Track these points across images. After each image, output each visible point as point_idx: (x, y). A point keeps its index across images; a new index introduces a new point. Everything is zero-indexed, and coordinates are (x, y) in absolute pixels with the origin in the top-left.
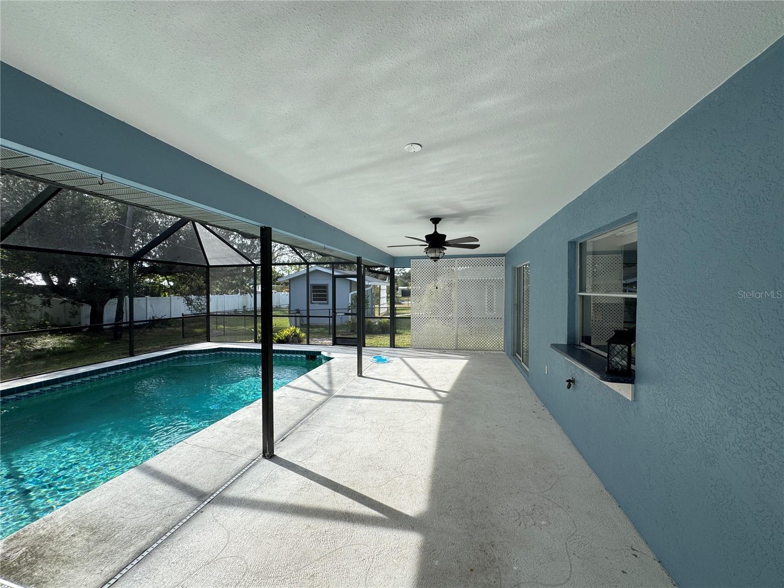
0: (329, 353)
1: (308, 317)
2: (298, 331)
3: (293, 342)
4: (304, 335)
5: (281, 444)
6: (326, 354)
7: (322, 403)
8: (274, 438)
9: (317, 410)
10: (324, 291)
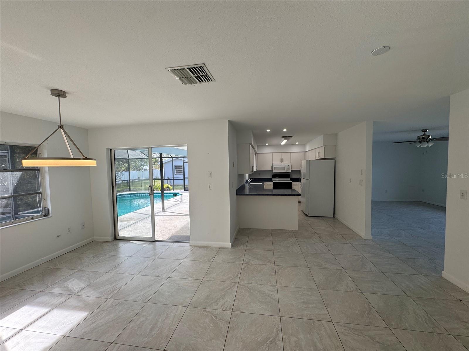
1: (173, 180)
2: (169, 186)
3: (167, 190)
4: (171, 188)
5: (167, 209)
6: (181, 193)
7: (178, 204)
8: (165, 208)
9: (176, 205)
10: (182, 169)
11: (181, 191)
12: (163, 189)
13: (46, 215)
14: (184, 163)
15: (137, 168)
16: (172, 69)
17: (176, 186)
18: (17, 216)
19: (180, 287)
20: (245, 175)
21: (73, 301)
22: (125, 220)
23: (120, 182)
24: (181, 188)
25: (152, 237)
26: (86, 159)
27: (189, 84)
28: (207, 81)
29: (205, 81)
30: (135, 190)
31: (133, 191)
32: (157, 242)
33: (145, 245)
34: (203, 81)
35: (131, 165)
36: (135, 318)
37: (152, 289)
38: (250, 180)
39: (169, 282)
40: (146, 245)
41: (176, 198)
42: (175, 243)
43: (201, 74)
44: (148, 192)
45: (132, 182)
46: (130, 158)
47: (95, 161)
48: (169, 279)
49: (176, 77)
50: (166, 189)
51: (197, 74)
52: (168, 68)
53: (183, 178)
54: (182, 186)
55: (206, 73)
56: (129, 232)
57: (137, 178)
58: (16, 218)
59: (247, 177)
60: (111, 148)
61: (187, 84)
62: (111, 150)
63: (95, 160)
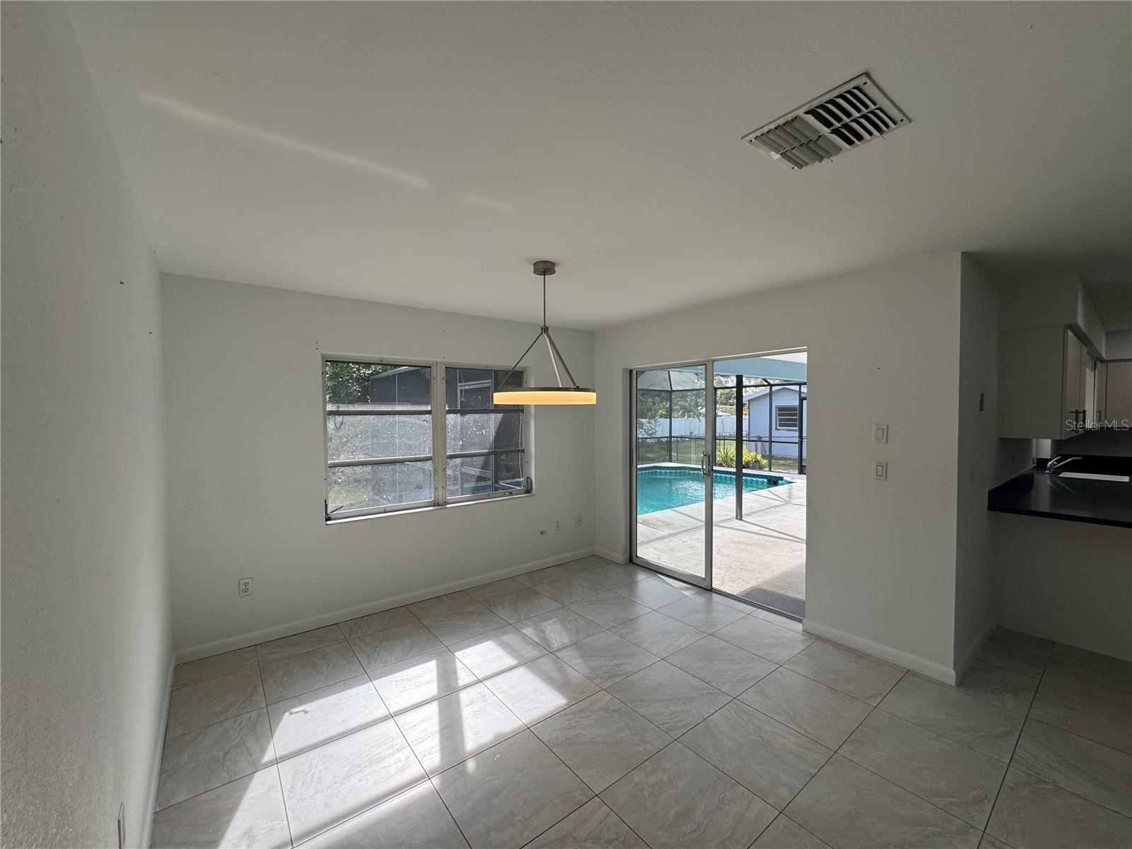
0: (793, 478)
1: (771, 442)
2: (759, 457)
3: (753, 468)
4: (765, 462)
5: (748, 515)
6: (789, 479)
7: (779, 506)
8: (744, 512)
9: (773, 509)
10: (795, 415)
11: (790, 475)
12: (740, 464)
13: (528, 491)
14: (802, 400)
15: (688, 412)
16: (759, 133)
17: (777, 459)
18: (497, 485)
19: (764, 740)
20: (1034, 440)
21: (546, 664)
22: (653, 524)
23: (653, 441)
24: (791, 467)
25: (704, 579)
26: (578, 389)
27: (814, 162)
28: (879, 129)
29: (870, 134)
30: (682, 460)
31: (677, 461)
32: (714, 592)
33: (687, 593)
34: (860, 138)
35: (677, 404)
36: (647, 763)
37: (691, 710)
38: (1058, 461)
39: (735, 713)
40: (689, 593)
41: (773, 489)
42: (760, 610)
43: (856, 114)
44: (700, 467)
45: (674, 441)
46: (673, 389)
47: (595, 394)
48: (736, 704)
49: (773, 153)
50: (751, 466)
51: (839, 120)
52: (749, 134)
53: (797, 440)
54: (794, 460)
55: (875, 104)
56: (658, 553)
57: (688, 434)
58: (496, 489)
59: (1045, 448)
60: (632, 367)
61: (807, 164)
62: (631, 371)
63: (594, 391)
